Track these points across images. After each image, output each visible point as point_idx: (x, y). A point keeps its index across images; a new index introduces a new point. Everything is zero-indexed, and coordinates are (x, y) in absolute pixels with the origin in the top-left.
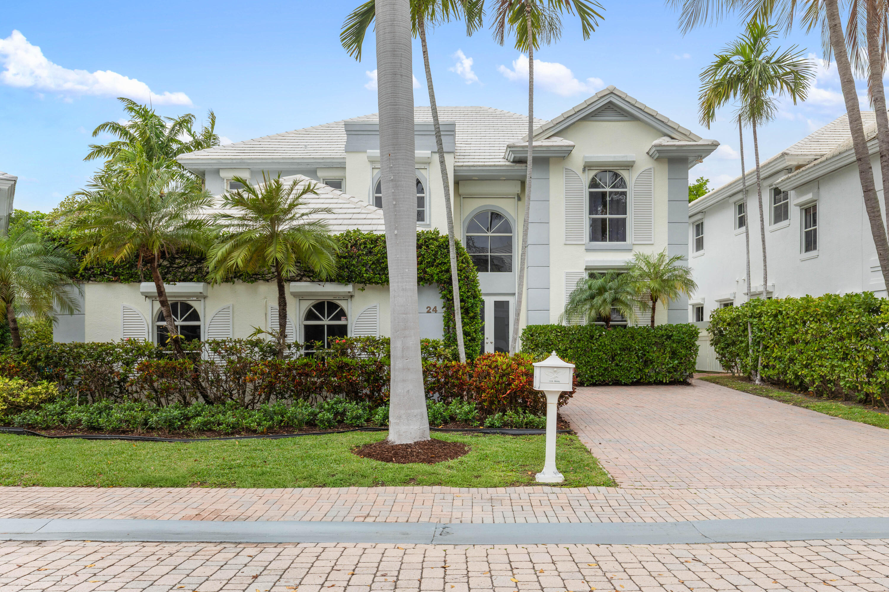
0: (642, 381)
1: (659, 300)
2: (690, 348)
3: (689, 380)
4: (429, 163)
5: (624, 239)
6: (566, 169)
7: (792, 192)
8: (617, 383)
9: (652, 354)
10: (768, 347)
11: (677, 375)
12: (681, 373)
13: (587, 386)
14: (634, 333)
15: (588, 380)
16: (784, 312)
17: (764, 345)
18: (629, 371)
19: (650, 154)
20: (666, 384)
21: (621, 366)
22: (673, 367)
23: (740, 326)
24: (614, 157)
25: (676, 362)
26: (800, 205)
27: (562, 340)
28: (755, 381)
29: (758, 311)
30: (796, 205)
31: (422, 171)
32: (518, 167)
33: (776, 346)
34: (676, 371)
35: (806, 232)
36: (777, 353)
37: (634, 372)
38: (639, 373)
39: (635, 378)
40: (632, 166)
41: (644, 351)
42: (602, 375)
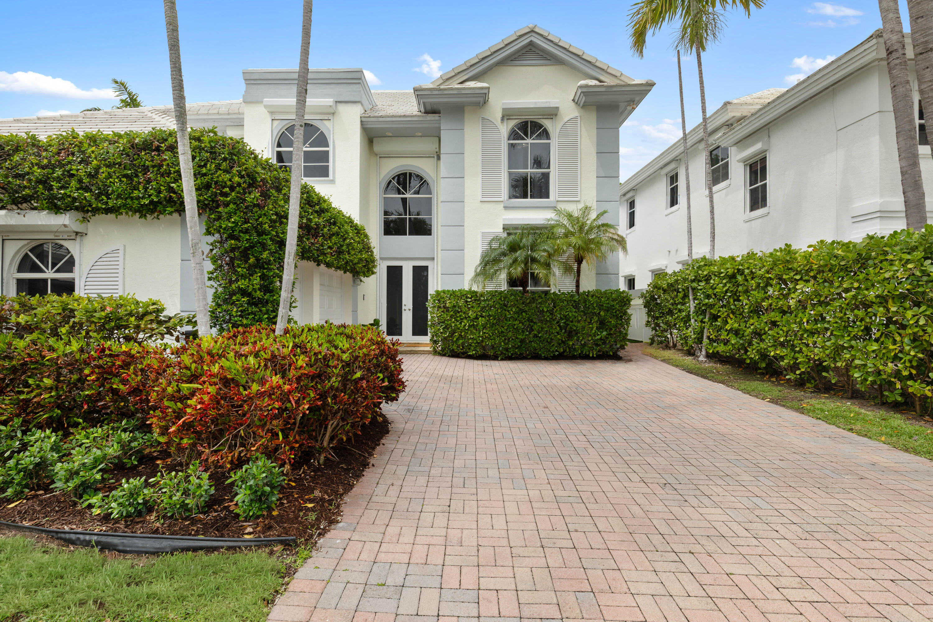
0: (565, 354)
1: (584, 262)
2: (621, 316)
3: (621, 353)
4: (333, 114)
5: (547, 197)
6: (483, 118)
7: (733, 148)
8: (535, 357)
9: (576, 324)
10: (720, 317)
11: (606, 348)
12: (611, 346)
13: (502, 360)
14: (556, 299)
15: (502, 353)
16: (747, 271)
17: (711, 314)
18: (550, 343)
19: (576, 101)
20: (593, 358)
21: (540, 337)
22: (601, 339)
23: (678, 292)
24: (535, 103)
25: (605, 333)
26: (744, 161)
27: (472, 307)
28: (699, 357)
29: (705, 273)
30: (739, 161)
31: (325, 122)
32: (431, 117)
33: (731, 316)
34: (604, 343)
35: (751, 190)
36: (732, 324)
37: (556, 345)
38: (562, 345)
39: (557, 351)
40: (556, 115)
41: (567, 320)
42: (519, 347)
